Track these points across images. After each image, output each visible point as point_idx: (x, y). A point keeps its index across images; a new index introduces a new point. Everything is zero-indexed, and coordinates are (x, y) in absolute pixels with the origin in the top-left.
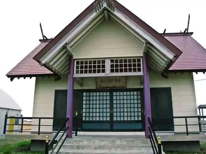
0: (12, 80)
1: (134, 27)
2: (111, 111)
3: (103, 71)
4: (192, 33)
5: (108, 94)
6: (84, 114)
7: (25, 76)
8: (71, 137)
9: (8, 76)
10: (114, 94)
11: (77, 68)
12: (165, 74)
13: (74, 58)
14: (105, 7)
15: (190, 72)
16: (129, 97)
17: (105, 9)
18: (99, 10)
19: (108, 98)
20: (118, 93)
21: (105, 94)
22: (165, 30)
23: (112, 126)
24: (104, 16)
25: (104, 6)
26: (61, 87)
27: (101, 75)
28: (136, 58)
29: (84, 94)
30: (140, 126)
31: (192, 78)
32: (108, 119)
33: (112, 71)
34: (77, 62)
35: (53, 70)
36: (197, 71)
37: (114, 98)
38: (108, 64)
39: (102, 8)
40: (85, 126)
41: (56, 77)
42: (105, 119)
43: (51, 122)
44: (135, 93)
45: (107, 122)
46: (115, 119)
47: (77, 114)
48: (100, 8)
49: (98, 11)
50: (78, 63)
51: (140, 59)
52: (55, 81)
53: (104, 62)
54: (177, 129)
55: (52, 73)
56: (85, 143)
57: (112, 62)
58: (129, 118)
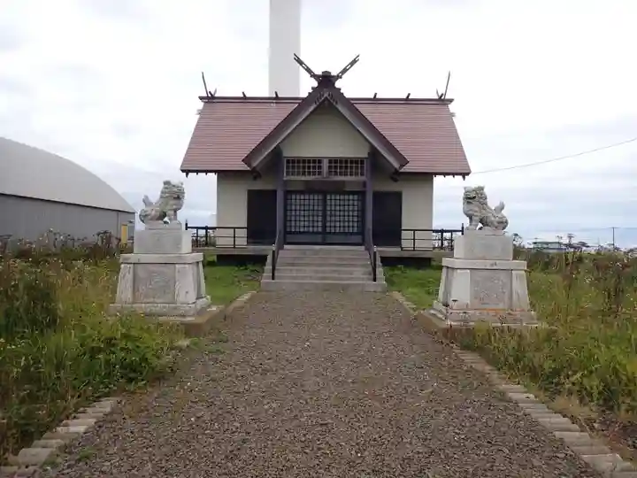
2: (323, 220)
3: (320, 173)
4: (451, 101)
5: (321, 197)
6: (288, 223)
7: (207, 172)
9: (183, 171)
10: (329, 197)
11: (288, 167)
12: (395, 176)
13: (283, 156)
14: (326, 98)
16: (342, 203)
17: (326, 100)
18: (318, 101)
21: (316, 197)
22: (409, 94)
23: (324, 239)
27: (316, 177)
28: (359, 160)
29: (294, 197)
30: (358, 239)
32: (320, 229)
33: (330, 173)
34: (287, 160)
37: (328, 202)
38: (325, 165)
39: (323, 98)
40: (290, 238)
42: (315, 229)
44: (356, 197)
45: (318, 233)
46: (328, 230)
48: (321, 99)
50: (288, 162)
51: (364, 161)
53: (320, 162)
54: (405, 244)
57: (330, 162)
58: (347, 229)
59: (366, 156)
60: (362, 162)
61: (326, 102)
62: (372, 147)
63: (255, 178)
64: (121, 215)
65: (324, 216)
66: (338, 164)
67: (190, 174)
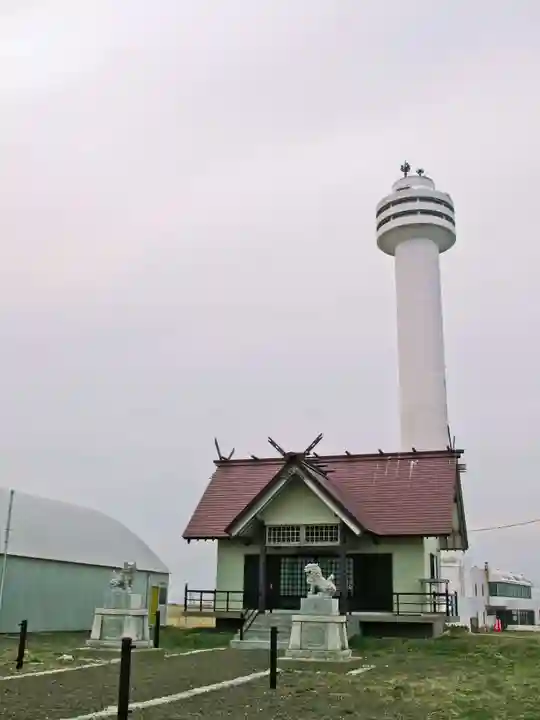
0: (189, 542)
1: (325, 500)
7: (206, 538)
8: (263, 612)
9: (185, 538)
11: (270, 534)
13: (266, 525)
15: (421, 536)
26: (254, 550)
27: (296, 544)
29: (283, 560)
31: (422, 543)
33: (307, 540)
34: (269, 528)
36: (428, 536)
38: (303, 531)
41: (244, 540)
43: (240, 596)
56: (277, 618)
57: (307, 529)
63: (247, 544)
64: (152, 576)
66: (314, 531)
67: (192, 541)
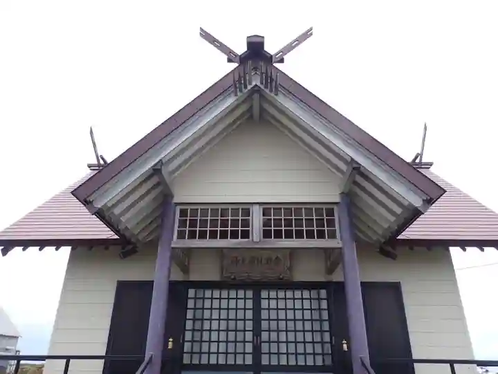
0: (5, 252)
2: (255, 338)
5: (250, 294)
6: (187, 347)
10: (264, 294)
11: (183, 223)
12: (388, 248)
13: (176, 200)
14: (256, 85)
17: (256, 90)
18: (241, 91)
19: (250, 304)
20: (273, 294)
21: (241, 293)
24: (251, 108)
25: (254, 84)
27: (239, 243)
28: (324, 207)
29: (191, 293)
32: (249, 359)
33: (267, 234)
34: (182, 211)
35: (121, 227)
37: (264, 304)
38: (257, 217)
39: (249, 87)
41: (124, 247)
42: (240, 360)
45: (244, 367)
46: (265, 361)
47: (170, 345)
48: (246, 87)
49: (239, 94)
50: (183, 213)
51: (333, 209)
52: (122, 258)
53: (247, 212)
55: (116, 237)
57: (266, 212)
58: (301, 358)
59: (337, 200)
60: (330, 213)
61: (256, 96)
62: (357, 169)
65: (257, 331)
66: (282, 215)
